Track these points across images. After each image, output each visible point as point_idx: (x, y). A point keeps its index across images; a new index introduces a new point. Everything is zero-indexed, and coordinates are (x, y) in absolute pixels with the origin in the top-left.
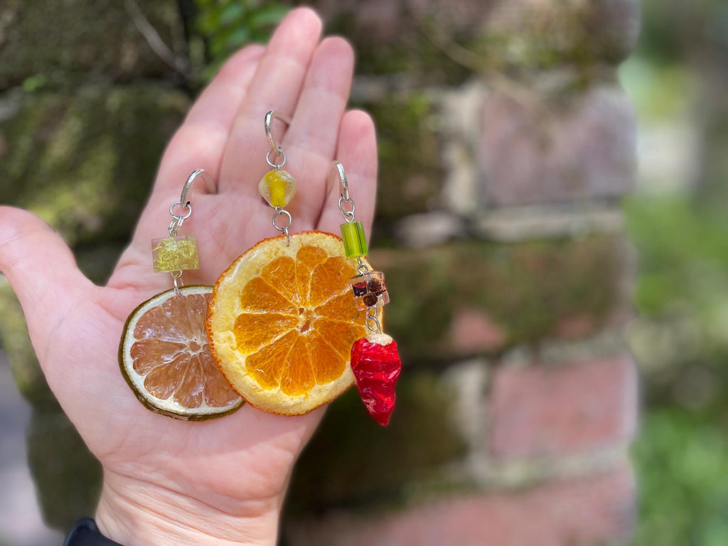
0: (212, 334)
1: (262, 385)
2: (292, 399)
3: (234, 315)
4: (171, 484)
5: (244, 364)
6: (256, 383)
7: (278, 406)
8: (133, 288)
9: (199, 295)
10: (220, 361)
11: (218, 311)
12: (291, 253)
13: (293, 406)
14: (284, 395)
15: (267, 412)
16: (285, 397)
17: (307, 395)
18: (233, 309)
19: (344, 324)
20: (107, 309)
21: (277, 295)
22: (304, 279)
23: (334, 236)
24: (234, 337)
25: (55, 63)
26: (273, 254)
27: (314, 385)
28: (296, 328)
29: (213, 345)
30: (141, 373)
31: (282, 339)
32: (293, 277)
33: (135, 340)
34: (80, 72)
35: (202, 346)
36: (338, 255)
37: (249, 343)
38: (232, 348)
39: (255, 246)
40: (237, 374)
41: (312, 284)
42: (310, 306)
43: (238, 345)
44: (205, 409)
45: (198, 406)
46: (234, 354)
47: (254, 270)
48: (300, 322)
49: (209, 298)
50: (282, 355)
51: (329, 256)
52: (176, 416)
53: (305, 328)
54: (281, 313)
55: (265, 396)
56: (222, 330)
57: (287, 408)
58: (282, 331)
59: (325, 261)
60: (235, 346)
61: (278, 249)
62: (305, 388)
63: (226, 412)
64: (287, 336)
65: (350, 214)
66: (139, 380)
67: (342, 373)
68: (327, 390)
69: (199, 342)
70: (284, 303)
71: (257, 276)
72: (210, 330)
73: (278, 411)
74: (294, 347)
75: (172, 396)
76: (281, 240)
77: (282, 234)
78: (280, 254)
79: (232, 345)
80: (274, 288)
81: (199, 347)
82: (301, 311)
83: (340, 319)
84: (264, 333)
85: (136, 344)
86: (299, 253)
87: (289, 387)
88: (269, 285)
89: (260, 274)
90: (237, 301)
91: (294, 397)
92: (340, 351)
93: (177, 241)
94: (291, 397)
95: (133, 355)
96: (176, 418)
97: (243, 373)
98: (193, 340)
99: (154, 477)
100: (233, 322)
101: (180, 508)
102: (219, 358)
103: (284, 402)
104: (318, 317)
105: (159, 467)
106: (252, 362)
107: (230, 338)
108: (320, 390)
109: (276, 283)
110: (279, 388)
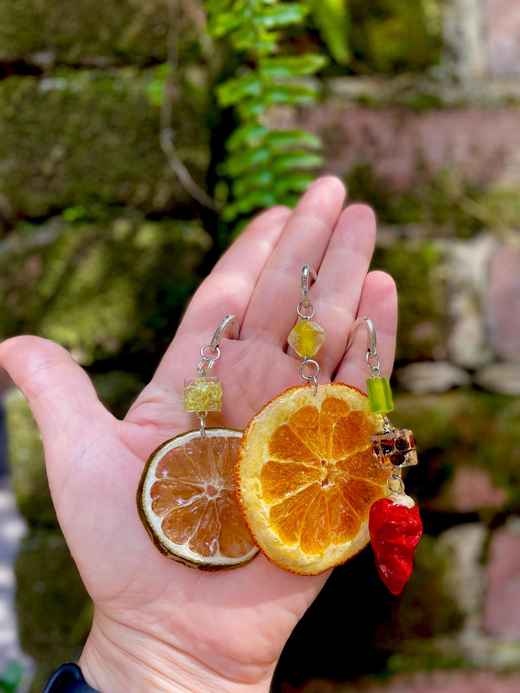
0: (240, 479)
1: (283, 539)
2: (309, 558)
3: (262, 461)
4: (172, 638)
5: (268, 515)
6: (277, 536)
7: (295, 563)
8: (152, 426)
9: (222, 438)
10: (246, 509)
11: (247, 456)
12: (317, 403)
13: (310, 564)
14: (302, 553)
15: (283, 568)
16: (303, 556)
17: (322, 554)
18: (262, 455)
19: (362, 482)
20: (128, 445)
21: (301, 445)
22: (326, 430)
23: (358, 390)
24: (260, 486)
25: (96, 197)
26: (301, 402)
27: (329, 544)
28: (318, 481)
29: (239, 490)
30: (158, 513)
31: (304, 491)
32: (317, 428)
33: (156, 479)
34: (117, 206)
35: (219, 491)
36: (360, 409)
37: (273, 492)
38: (258, 496)
39: (284, 393)
40: (260, 525)
41: (334, 437)
42: (332, 459)
43: (264, 493)
44: (218, 559)
45: (213, 555)
46: (259, 502)
47: (283, 418)
48: (323, 476)
49: (240, 441)
50: (302, 508)
51: (351, 410)
52: (189, 564)
53: (325, 482)
54: (304, 464)
55: (285, 551)
56: (250, 475)
57: (303, 566)
58: (304, 483)
59: (346, 415)
60: (261, 495)
61: (306, 398)
62: (320, 546)
63: (239, 564)
64: (310, 489)
65: (376, 370)
66: (156, 521)
67: (356, 534)
68: (341, 551)
69: (217, 487)
70: (307, 454)
71: (285, 423)
72: (237, 475)
73: (293, 568)
74: (315, 501)
75: (187, 543)
76: (308, 389)
77: (309, 383)
78: (307, 404)
79: (258, 493)
80: (299, 437)
81: (215, 492)
82: (323, 462)
83: (359, 476)
84: (288, 484)
85: (156, 482)
86: (324, 403)
87: (307, 544)
88: (295, 433)
89: (288, 421)
90: (266, 447)
91: (311, 556)
92: (356, 510)
93: (208, 381)
94: (308, 555)
95: (152, 494)
96: (189, 566)
97: (268, 525)
98: (211, 484)
99: (156, 628)
100: (260, 468)
101: (177, 665)
102: (245, 505)
103: (302, 560)
104: (338, 472)
105: (163, 618)
106: (275, 513)
107: (256, 486)
108: (334, 551)
109: (301, 431)
110: (298, 544)
